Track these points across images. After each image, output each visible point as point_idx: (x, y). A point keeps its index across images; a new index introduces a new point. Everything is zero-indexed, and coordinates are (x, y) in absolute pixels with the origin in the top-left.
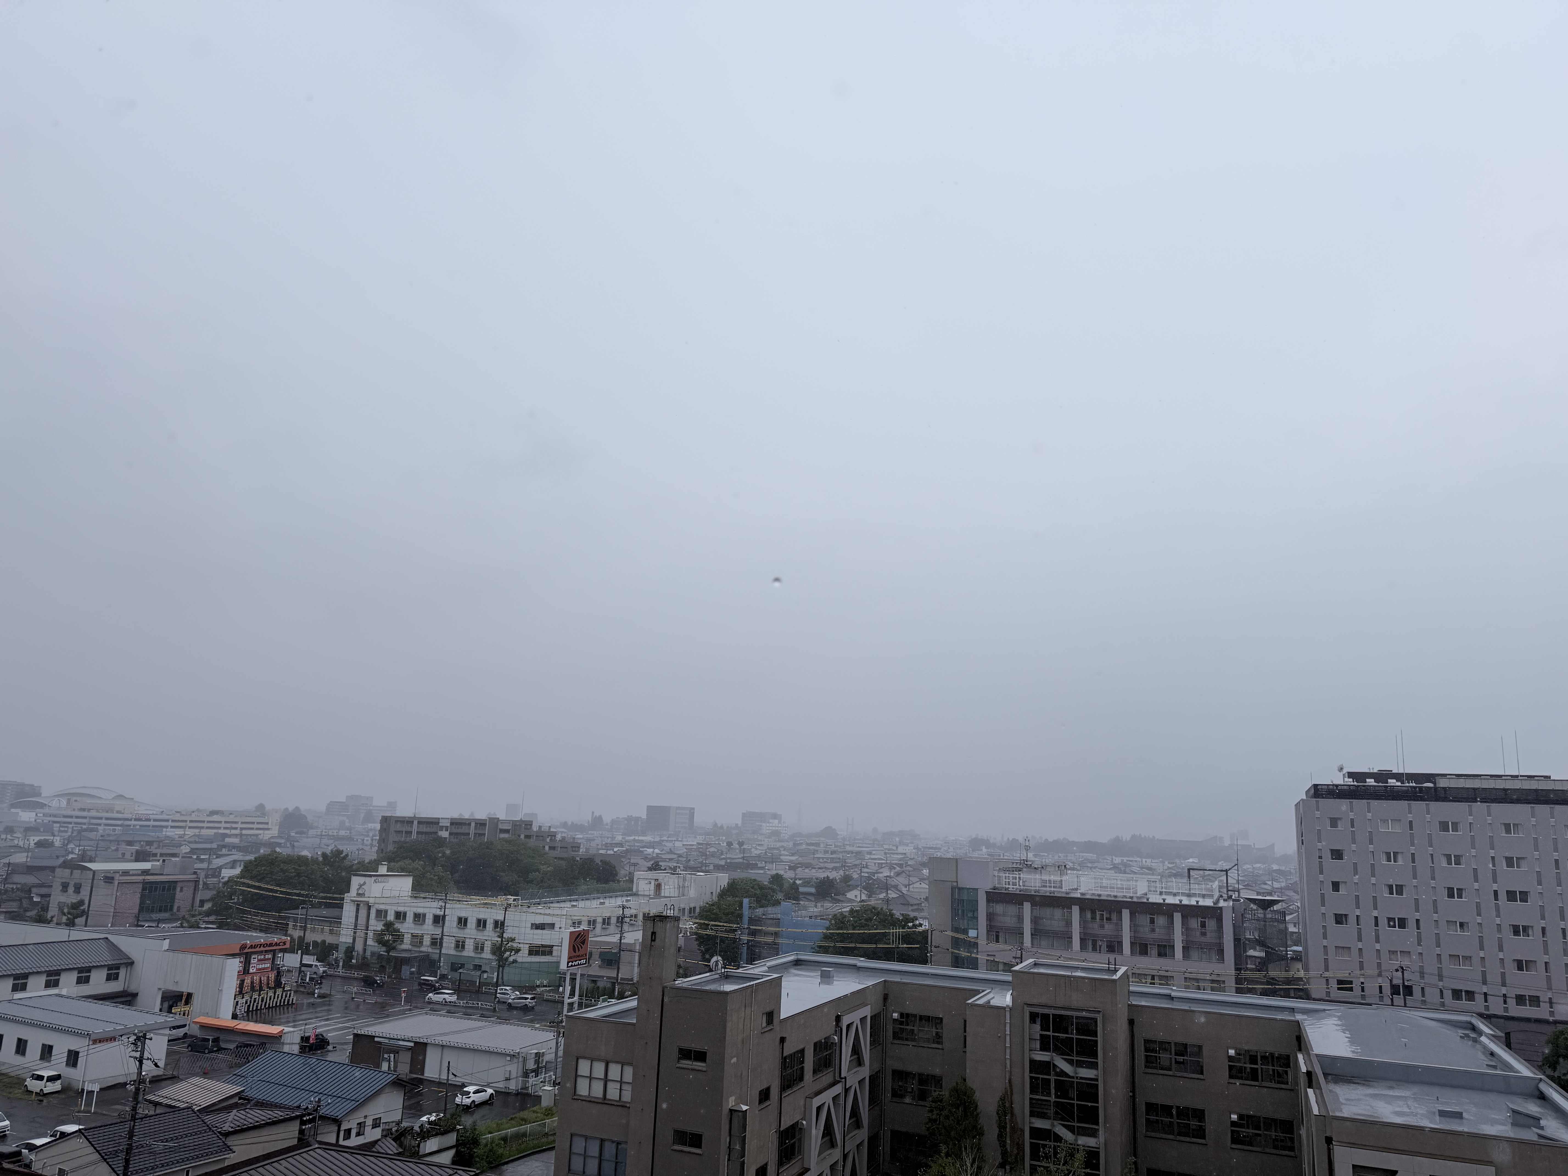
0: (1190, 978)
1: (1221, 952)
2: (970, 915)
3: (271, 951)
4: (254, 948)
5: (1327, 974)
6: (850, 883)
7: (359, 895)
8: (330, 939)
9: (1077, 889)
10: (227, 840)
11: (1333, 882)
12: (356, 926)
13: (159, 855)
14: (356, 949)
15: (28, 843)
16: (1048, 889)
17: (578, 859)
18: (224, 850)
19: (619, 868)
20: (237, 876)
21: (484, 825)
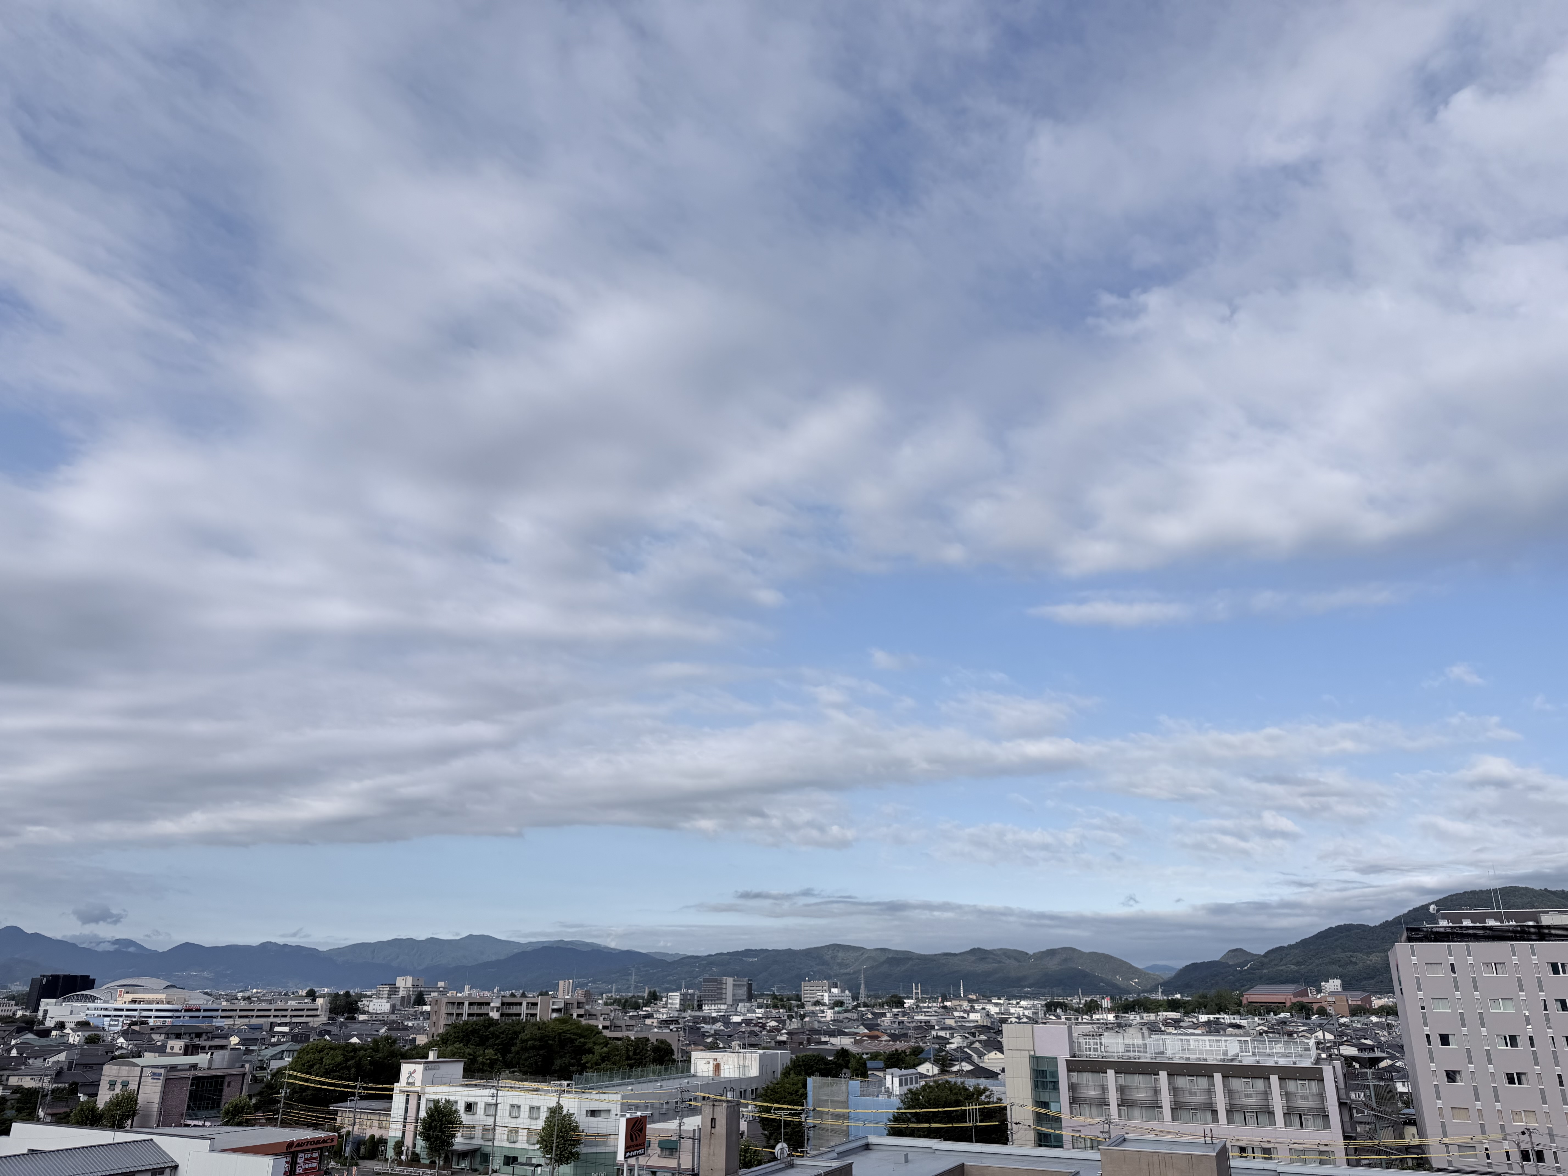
0: (1296, 1150)
1: (1326, 1117)
2: (1050, 1086)
3: (318, 1149)
4: (301, 1146)
5: (1446, 1140)
6: (920, 1056)
7: (408, 1083)
8: (378, 1133)
9: (1163, 1053)
10: (277, 1029)
11: (1440, 1034)
12: (405, 1119)
13: (207, 1047)
14: (405, 1144)
15: (78, 1038)
16: (1132, 1054)
17: (633, 1038)
18: (273, 1040)
19: (675, 1048)
20: (285, 1068)
21: (536, 1004)
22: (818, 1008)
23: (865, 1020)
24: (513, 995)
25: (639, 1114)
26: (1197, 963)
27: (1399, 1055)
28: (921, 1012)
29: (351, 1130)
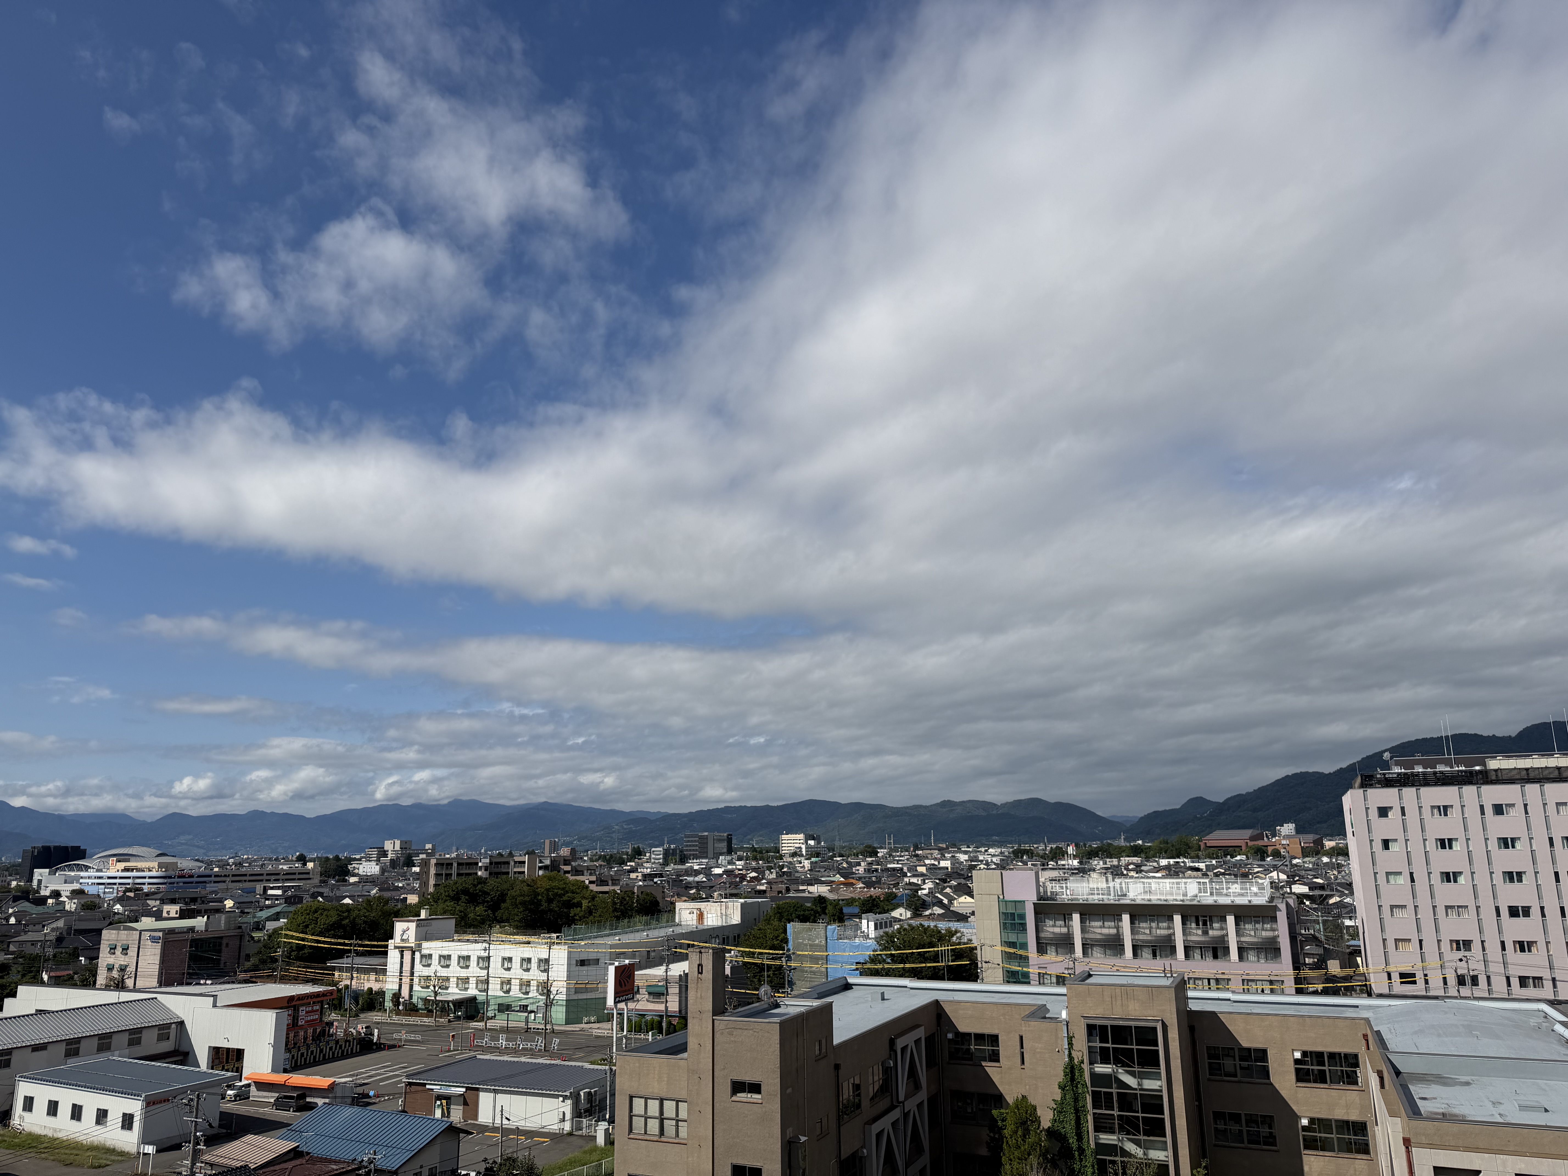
0: (1248, 980)
1: (1277, 952)
2: (1018, 928)
3: (318, 1002)
4: (302, 1000)
5: (1388, 968)
6: (894, 902)
7: (402, 940)
8: (376, 987)
9: (1125, 895)
10: (270, 892)
11: (1387, 873)
12: (401, 972)
13: (203, 911)
14: (403, 995)
15: (75, 906)
16: (1096, 897)
17: (619, 891)
18: (267, 902)
19: (659, 899)
20: (281, 929)
21: (524, 862)
22: (795, 859)
23: (841, 869)
24: (500, 855)
25: (627, 962)
26: (1158, 811)
27: (1347, 892)
28: (895, 860)
29: (349, 984)
